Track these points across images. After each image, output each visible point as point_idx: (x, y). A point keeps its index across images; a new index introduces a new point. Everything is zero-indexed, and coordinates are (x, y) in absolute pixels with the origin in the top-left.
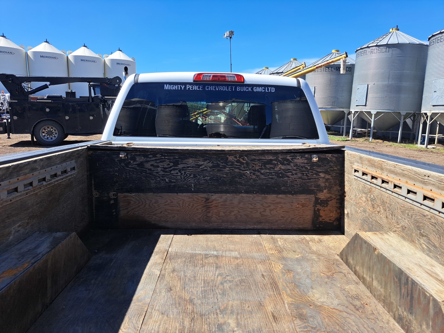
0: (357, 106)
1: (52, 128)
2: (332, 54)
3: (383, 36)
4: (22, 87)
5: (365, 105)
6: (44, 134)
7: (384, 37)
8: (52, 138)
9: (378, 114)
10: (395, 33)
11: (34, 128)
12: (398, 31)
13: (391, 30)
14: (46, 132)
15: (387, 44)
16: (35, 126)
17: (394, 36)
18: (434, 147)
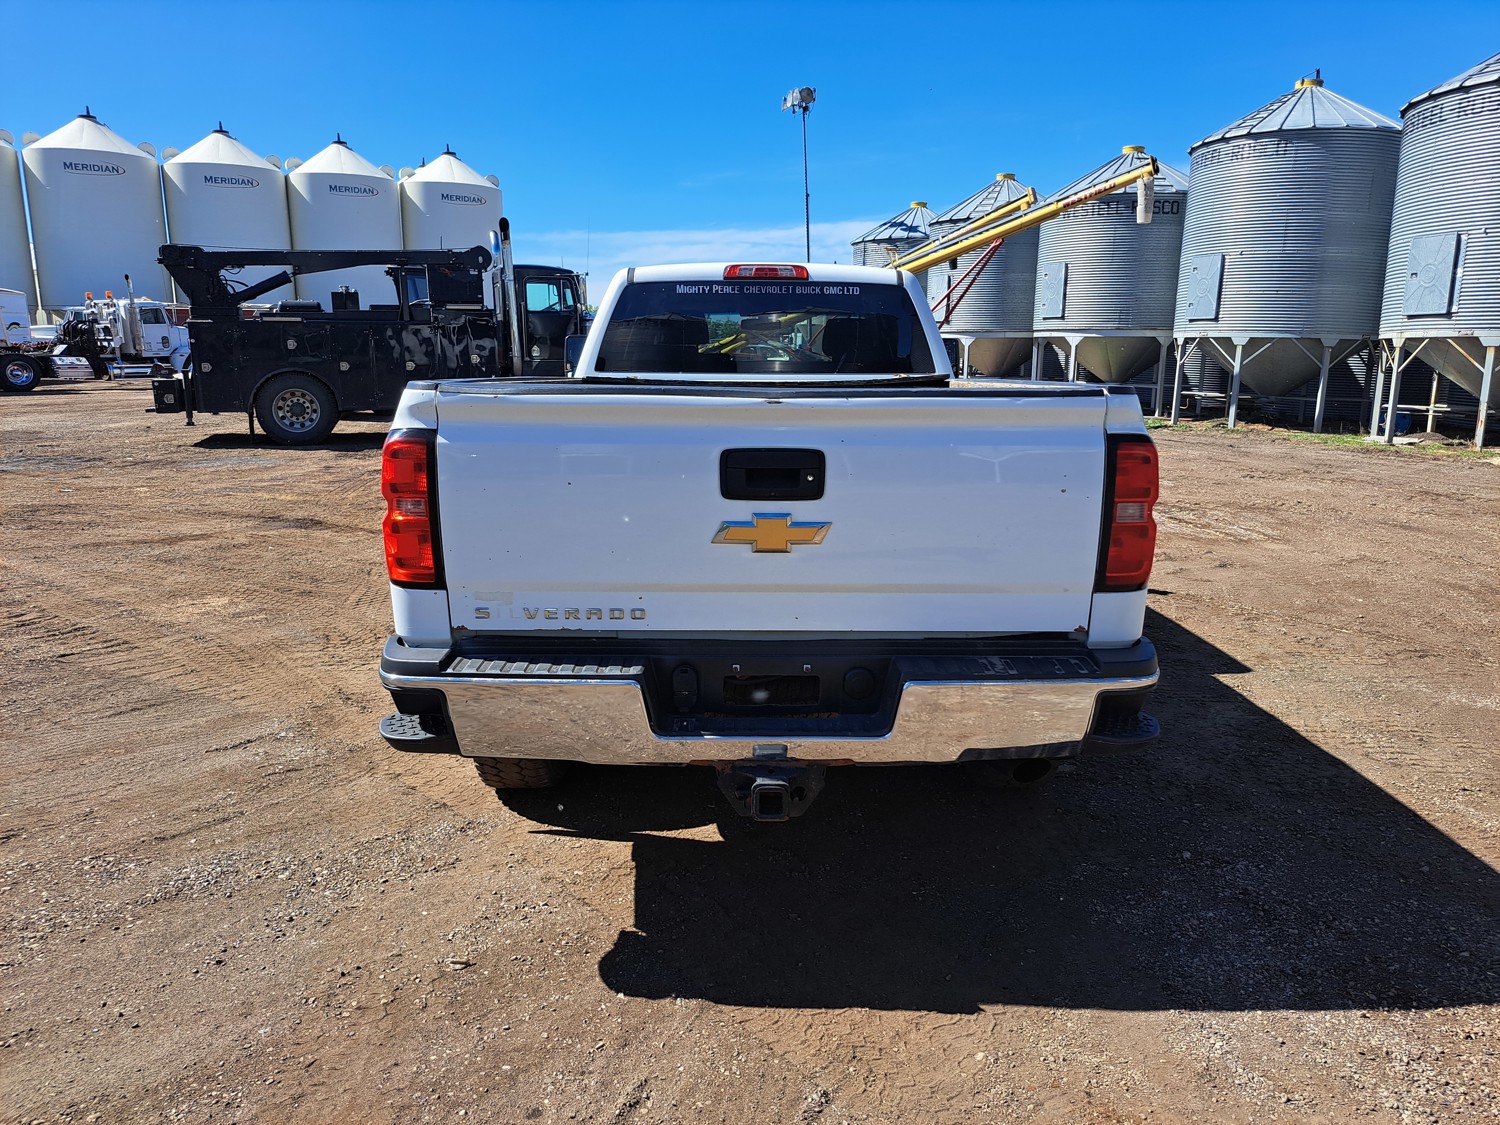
0: (1191, 321)
1: (303, 396)
2: (1122, 161)
3: (1272, 105)
4: (220, 280)
5: (1216, 319)
6: (281, 414)
7: (1274, 107)
8: (303, 425)
9: (1253, 343)
10: (1308, 94)
11: (256, 394)
12: (1321, 86)
13: (1298, 85)
14: (288, 406)
15: (1280, 130)
16: (259, 389)
17: (1304, 105)
18: (1416, 440)
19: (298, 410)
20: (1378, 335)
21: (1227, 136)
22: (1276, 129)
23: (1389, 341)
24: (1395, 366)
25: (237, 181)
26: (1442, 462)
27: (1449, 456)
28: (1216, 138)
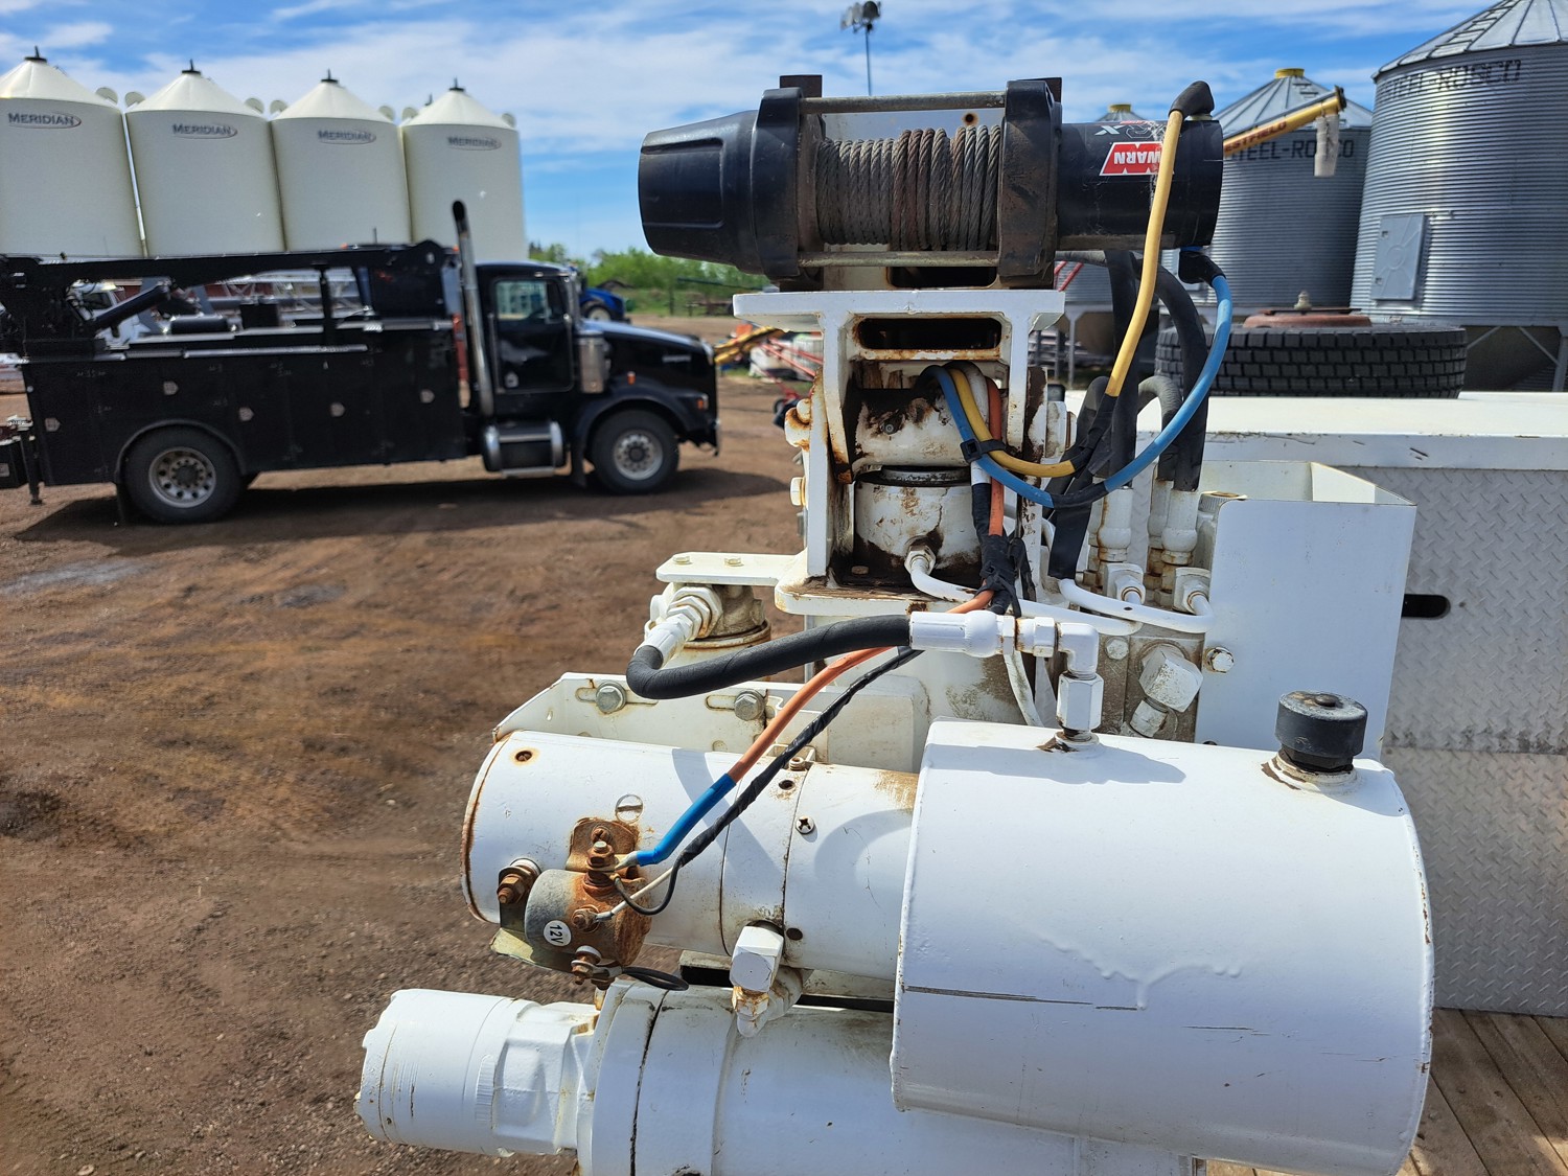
0: (1378, 301)
2: (1275, 88)
4: (71, 301)
5: (1415, 301)
6: (164, 481)
8: (196, 495)
14: (174, 470)
15: (1511, 46)
16: (128, 451)
17: (1540, 10)
19: (188, 478)
21: (1435, 55)
22: (1506, 44)
25: (211, 130)
28: (1417, 59)
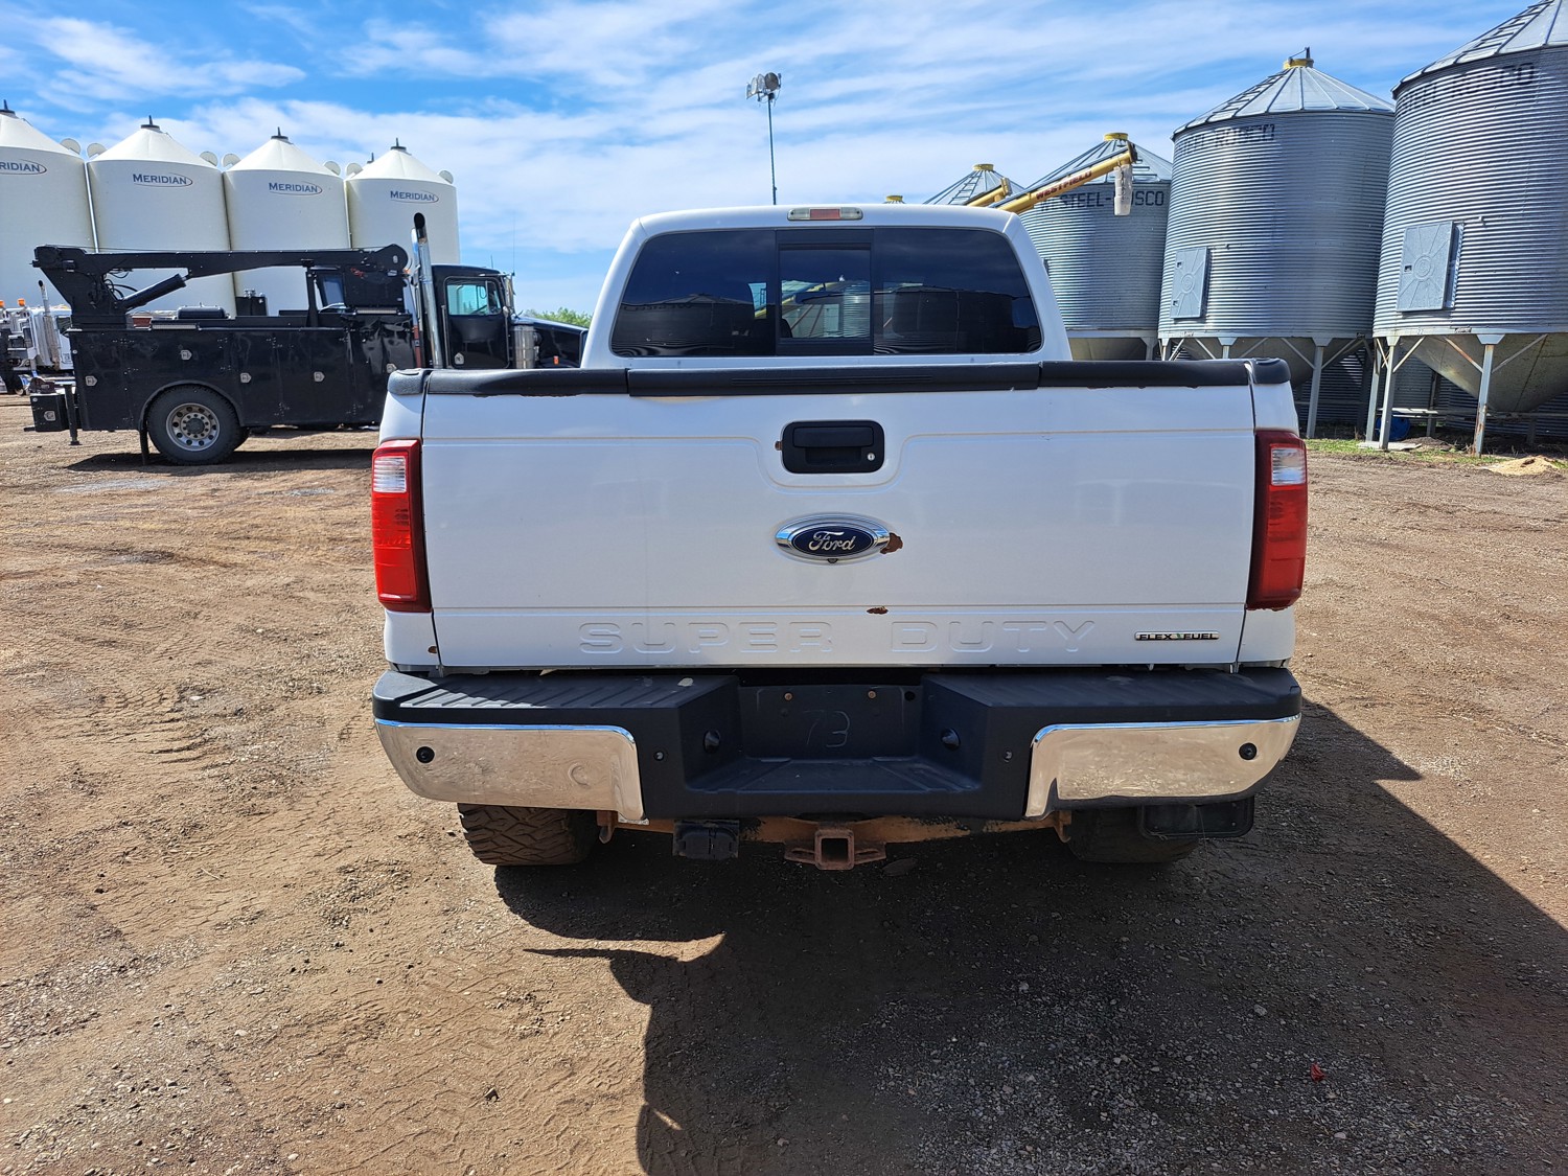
0: (1176, 320)
1: (201, 410)
2: (1103, 148)
3: (1259, 86)
4: (107, 285)
5: (1203, 318)
6: (177, 431)
7: (1261, 89)
8: (201, 443)
9: (1241, 343)
11: (147, 410)
12: (1311, 67)
14: (184, 422)
15: (1267, 113)
16: (151, 404)
17: (1292, 88)
18: (1413, 446)
19: (196, 428)
20: (1372, 333)
21: (1211, 120)
22: (1263, 112)
23: (1383, 339)
24: (1389, 367)
25: (169, 180)
26: (1437, 470)
27: (1445, 463)
28: (1199, 123)
